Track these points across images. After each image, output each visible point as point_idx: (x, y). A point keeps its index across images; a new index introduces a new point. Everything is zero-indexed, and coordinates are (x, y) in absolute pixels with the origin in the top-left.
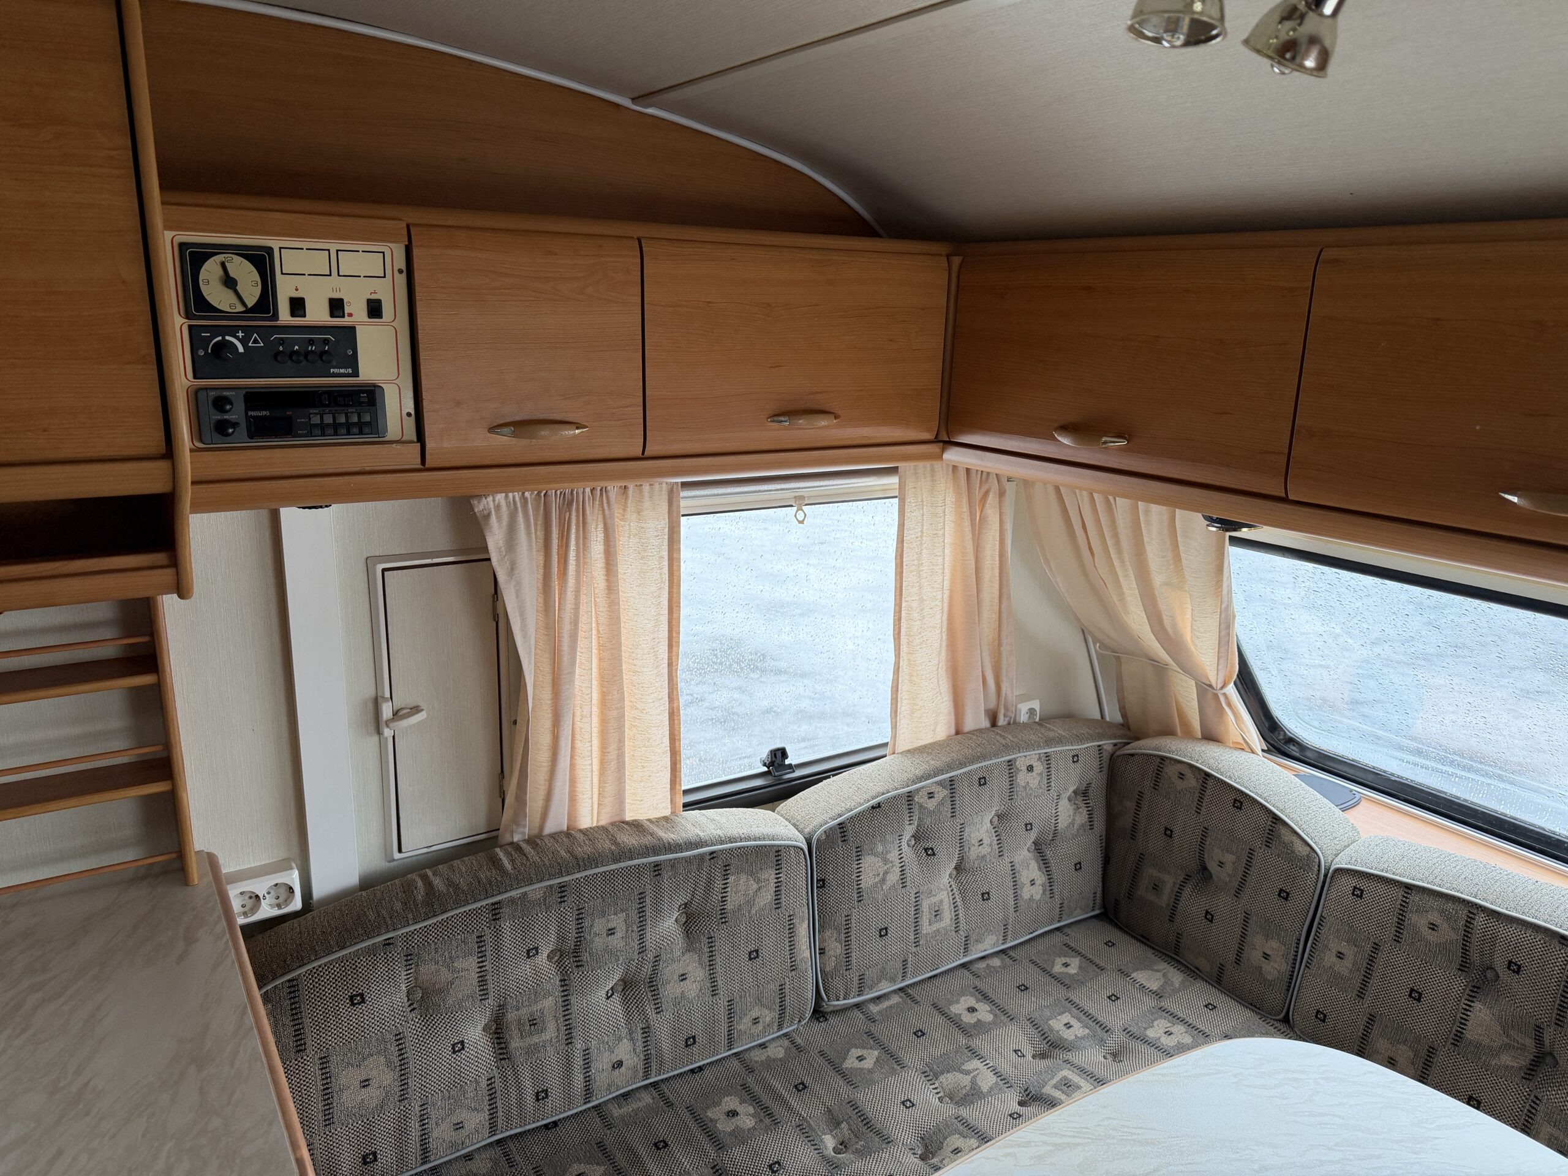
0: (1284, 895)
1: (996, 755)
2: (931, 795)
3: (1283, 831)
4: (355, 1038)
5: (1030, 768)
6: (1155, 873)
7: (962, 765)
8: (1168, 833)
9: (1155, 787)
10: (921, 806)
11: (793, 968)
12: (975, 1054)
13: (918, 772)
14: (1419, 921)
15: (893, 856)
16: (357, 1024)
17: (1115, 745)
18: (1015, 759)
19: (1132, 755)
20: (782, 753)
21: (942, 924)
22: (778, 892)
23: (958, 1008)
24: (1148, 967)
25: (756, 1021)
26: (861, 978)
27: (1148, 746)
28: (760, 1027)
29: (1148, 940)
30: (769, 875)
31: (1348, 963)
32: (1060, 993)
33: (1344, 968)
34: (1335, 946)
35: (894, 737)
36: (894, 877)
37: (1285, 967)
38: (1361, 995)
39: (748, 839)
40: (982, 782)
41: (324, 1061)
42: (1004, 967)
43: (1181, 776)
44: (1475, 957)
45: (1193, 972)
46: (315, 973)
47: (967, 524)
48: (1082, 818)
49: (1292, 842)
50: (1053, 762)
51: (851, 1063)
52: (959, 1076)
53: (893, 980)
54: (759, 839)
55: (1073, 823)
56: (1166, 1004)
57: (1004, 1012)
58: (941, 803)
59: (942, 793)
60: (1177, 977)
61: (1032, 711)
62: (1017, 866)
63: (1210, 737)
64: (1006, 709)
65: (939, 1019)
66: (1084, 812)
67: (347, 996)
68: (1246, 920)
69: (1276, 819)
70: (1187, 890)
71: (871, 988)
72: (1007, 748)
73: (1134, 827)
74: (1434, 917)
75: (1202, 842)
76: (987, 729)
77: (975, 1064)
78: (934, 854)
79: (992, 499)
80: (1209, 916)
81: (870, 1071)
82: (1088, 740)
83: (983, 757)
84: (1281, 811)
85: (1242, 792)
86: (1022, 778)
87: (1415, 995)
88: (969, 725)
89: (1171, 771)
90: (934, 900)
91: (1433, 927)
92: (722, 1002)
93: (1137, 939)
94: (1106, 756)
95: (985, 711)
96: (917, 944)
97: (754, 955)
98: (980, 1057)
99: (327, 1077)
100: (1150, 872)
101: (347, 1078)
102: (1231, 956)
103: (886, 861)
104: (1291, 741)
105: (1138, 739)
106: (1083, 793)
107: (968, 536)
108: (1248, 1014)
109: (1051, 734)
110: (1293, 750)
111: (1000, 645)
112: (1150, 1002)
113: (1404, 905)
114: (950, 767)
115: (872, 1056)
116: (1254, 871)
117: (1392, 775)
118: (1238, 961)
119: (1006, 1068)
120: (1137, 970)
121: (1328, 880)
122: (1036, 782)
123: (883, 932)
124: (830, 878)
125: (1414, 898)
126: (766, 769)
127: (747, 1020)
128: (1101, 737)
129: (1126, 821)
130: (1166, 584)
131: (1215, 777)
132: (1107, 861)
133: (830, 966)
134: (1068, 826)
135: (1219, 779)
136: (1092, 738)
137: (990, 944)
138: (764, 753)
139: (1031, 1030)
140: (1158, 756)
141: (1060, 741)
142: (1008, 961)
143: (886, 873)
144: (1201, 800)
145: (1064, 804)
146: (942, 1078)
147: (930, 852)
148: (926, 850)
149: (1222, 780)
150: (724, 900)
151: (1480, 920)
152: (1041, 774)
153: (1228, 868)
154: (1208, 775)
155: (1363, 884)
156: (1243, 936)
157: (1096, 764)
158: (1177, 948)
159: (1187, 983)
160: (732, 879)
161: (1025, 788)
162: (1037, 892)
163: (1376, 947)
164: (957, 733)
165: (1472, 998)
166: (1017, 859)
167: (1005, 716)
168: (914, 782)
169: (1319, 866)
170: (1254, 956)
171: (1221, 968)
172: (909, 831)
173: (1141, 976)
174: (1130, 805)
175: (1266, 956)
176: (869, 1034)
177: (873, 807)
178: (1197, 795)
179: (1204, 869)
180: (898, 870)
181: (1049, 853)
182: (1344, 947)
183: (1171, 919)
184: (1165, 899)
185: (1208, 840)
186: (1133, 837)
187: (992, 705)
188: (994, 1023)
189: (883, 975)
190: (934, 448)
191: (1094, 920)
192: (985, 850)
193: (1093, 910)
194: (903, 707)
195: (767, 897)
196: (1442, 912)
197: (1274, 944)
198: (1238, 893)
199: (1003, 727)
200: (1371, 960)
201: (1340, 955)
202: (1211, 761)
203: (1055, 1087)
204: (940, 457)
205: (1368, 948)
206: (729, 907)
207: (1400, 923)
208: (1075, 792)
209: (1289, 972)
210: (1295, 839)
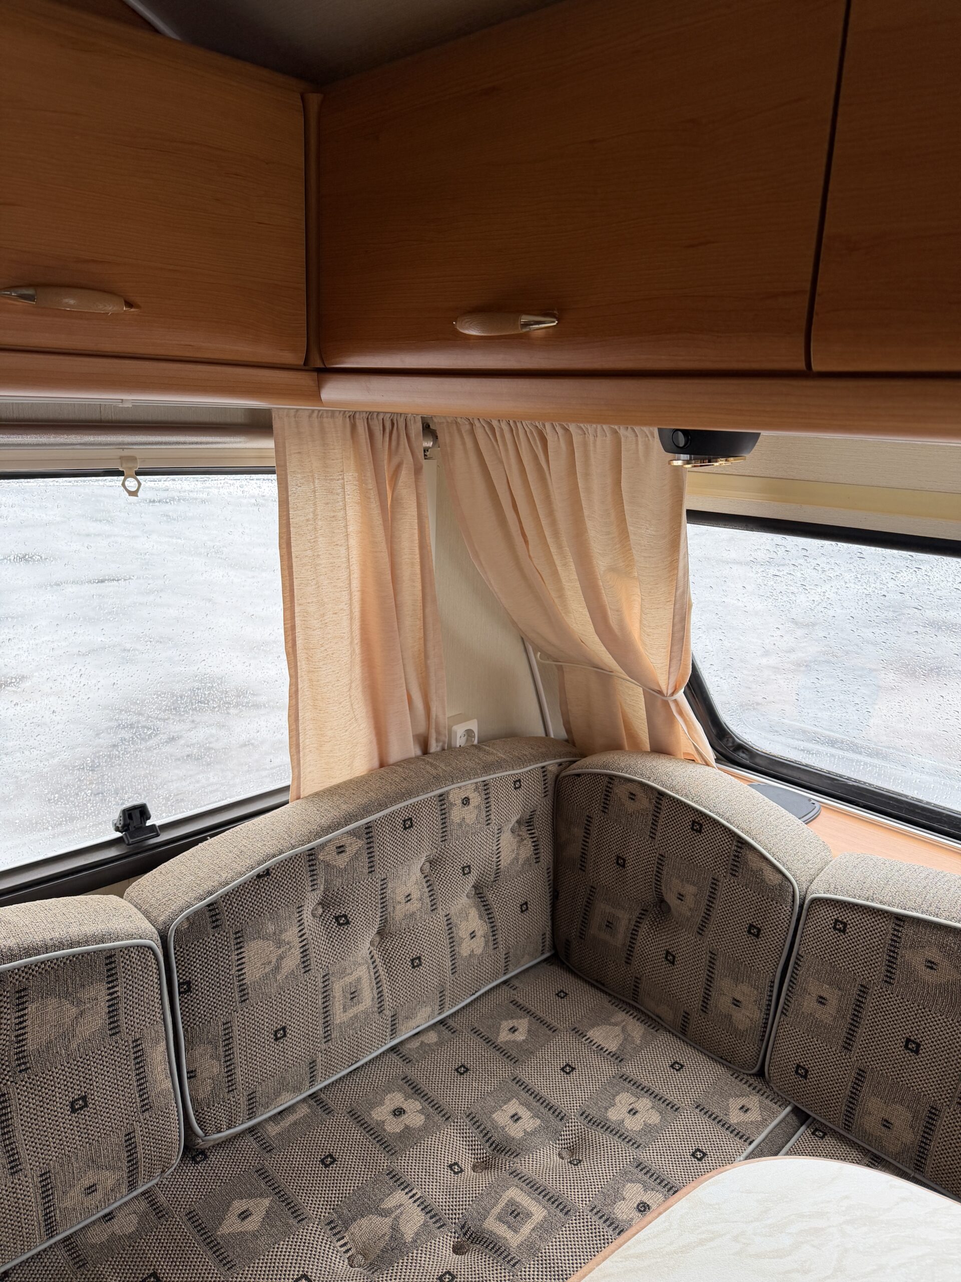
0: (754, 931)
1: (425, 789)
2: (341, 849)
3: (750, 856)
5: (466, 801)
6: (608, 908)
7: (382, 806)
8: (621, 862)
9: (605, 809)
10: (328, 865)
11: (146, 1107)
12: (398, 1181)
13: (325, 822)
14: (913, 958)
15: (291, 934)
17: (560, 764)
18: (448, 792)
19: (579, 775)
20: (142, 811)
21: (361, 1007)
22: (113, 1012)
23: (381, 1114)
24: (606, 1021)
25: (91, 1190)
26: (251, 1098)
27: (595, 763)
28: (99, 1195)
29: (603, 985)
30: (99, 992)
31: (830, 1009)
32: (504, 1070)
33: (827, 1014)
34: (815, 988)
35: (297, 777)
36: (292, 961)
37: (758, 1015)
38: (847, 1046)
39: (60, 946)
40: (408, 824)
42: (440, 1044)
43: (632, 796)
45: (654, 1022)
47: (375, 505)
48: (527, 851)
49: (761, 870)
50: (492, 791)
51: (230, 1226)
52: (376, 1219)
53: (297, 1089)
54: (79, 944)
55: (516, 859)
56: (629, 1069)
57: (438, 1108)
58: (355, 857)
59: (355, 846)
60: (637, 1030)
61: (469, 733)
62: (454, 919)
63: (660, 749)
64: (438, 733)
65: (357, 1134)
66: (529, 843)
68: (712, 962)
69: (743, 843)
70: (645, 927)
71: (267, 1106)
72: (438, 780)
73: (583, 856)
74: (933, 954)
75: (659, 872)
76: (417, 758)
77: (399, 1197)
78: (348, 923)
79: (405, 476)
80: (670, 958)
81: (255, 1235)
82: (530, 761)
83: (409, 794)
84: (747, 833)
85: (701, 812)
86: (457, 814)
87: (912, 1046)
88: (395, 754)
89: (620, 791)
90: (348, 979)
91: (931, 965)
92: (30, 1180)
93: (592, 985)
94: (551, 777)
95: (413, 736)
96: (327, 1038)
97: (78, 1105)
98: (406, 1186)
100: (602, 908)
102: (697, 1003)
103: (279, 944)
104: (741, 747)
105: (584, 756)
106: (527, 823)
107: (378, 521)
108: (719, 1070)
109: (490, 758)
110: (742, 757)
111: (426, 657)
112: (609, 1069)
113: (895, 941)
114: (366, 810)
115: (261, 1206)
116: (718, 904)
117: (849, 779)
118: (705, 1008)
119: (438, 1198)
120: (593, 1026)
121: (804, 912)
122: (474, 816)
123: (280, 1034)
124: (197, 978)
125: (908, 930)
126: (119, 834)
127: (76, 1193)
128: (545, 757)
129: (574, 851)
130: (612, 569)
131: (670, 796)
132: (555, 896)
133: (205, 1091)
134: (512, 863)
135: (674, 798)
136: (536, 759)
137: (424, 1017)
138: (115, 815)
139: (473, 1132)
140: (606, 775)
141: (499, 765)
142: (446, 1034)
143: (281, 958)
144: (655, 822)
145: (507, 841)
146: (354, 1228)
147: (343, 921)
148: (337, 918)
149: (678, 800)
150: (20, 1039)
152: (478, 807)
153: (690, 900)
154: (661, 794)
155: (846, 916)
156: (710, 979)
157: (540, 788)
158: (636, 992)
159: (649, 1038)
160: (31, 1008)
161: (460, 825)
162: (478, 946)
163: (864, 990)
164: (382, 765)
166: (454, 910)
167: (437, 740)
168: (318, 835)
169: (794, 896)
170: (722, 1003)
171: (686, 1017)
172: (311, 900)
173: (597, 1034)
174: (578, 832)
175: (736, 1003)
176: (262, 1173)
177: (259, 876)
178: (650, 817)
179: (662, 901)
180: (297, 952)
181: (490, 896)
182: (826, 991)
183: (628, 961)
184: (620, 938)
185: (665, 868)
186: (583, 868)
187: (422, 729)
188: (425, 1128)
189: (283, 1086)
190: (305, 379)
191: (544, 964)
192: (414, 906)
193: (543, 953)
194: (307, 740)
195: (97, 1019)
196: (942, 947)
197: (745, 988)
198: (701, 930)
199: (436, 754)
200: (859, 1005)
201: (822, 1000)
202: (664, 778)
203: (500, 1218)
204: (315, 395)
205: (855, 991)
206: (31, 1046)
207: (891, 963)
208: (518, 822)
209: (762, 1021)
210: (764, 865)
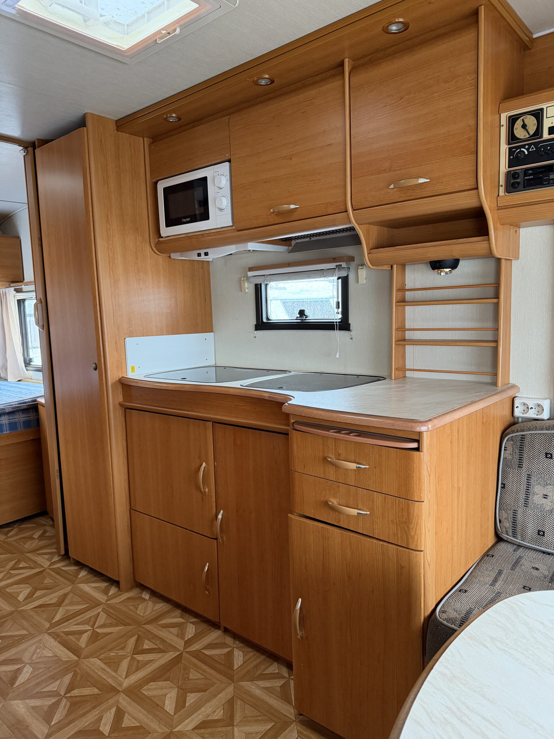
4: (544, 473)
16: (547, 467)
41: (529, 477)
46: (533, 436)
67: (544, 452)
99: (528, 484)
101: (538, 490)
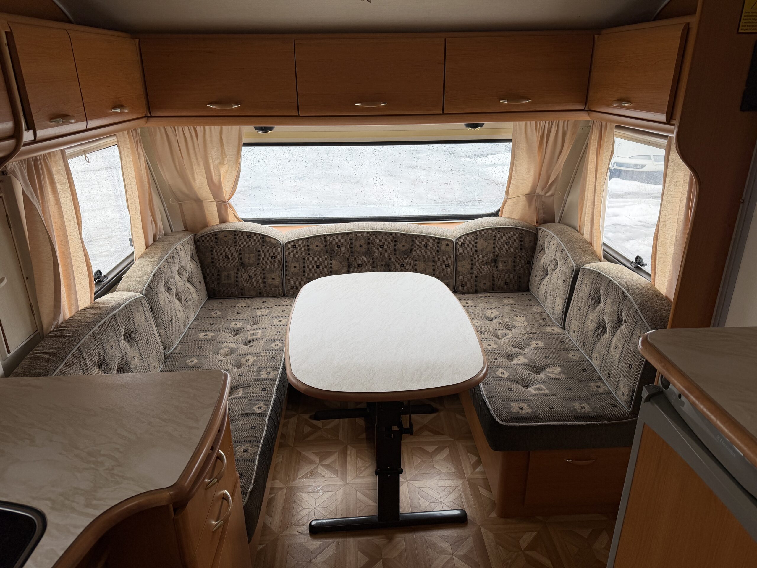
0: (273, 258)
2: (164, 267)
3: (267, 238)
5: (181, 249)
6: (226, 273)
8: (227, 257)
9: (216, 243)
10: (163, 272)
11: (157, 343)
12: (221, 342)
13: (157, 260)
14: (313, 246)
19: (203, 236)
21: (182, 314)
22: (145, 315)
23: (201, 337)
24: (238, 302)
26: (171, 341)
27: (205, 232)
29: (230, 297)
30: (141, 309)
31: (298, 268)
32: (223, 319)
33: (297, 270)
34: (292, 265)
36: (167, 301)
37: (280, 280)
38: (304, 275)
40: (173, 257)
42: (199, 323)
43: (225, 236)
44: (329, 249)
45: (251, 297)
48: (195, 265)
49: (270, 241)
50: (184, 245)
51: (191, 364)
52: (224, 349)
53: (178, 338)
55: (194, 268)
56: (253, 307)
57: (215, 331)
58: (168, 269)
59: (166, 265)
60: (248, 301)
62: (189, 288)
65: (200, 342)
66: (194, 263)
68: (263, 271)
69: (263, 236)
70: (240, 273)
71: (174, 343)
72: (172, 244)
73: (213, 261)
74: (317, 243)
75: (240, 254)
80: (250, 277)
81: (199, 362)
82: (187, 236)
84: (264, 233)
85: (249, 232)
86: (180, 254)
87: (318, 267)
89: (221, 236)
91: (317, 246)
94: (193, 241)
95: (153, 235)
96: (179, 323)
97: (147, 342)
98: (224, 342)
100: (224, 273)
102: (262, 285)
105: (198, 231)
106: (192, 256)
108: (275, 299)
113: (308, 244)
115: (194, 359)
116: (261, 255)
118: (265, 286)
119: (233, 341)
120: (236, 304)
121: (284, 247)
122: (183, 254)
123: (171, 322)
125: (310, 240)
128: (189, 234)
129: (208, 260)
131: (238, 231)
137: (193, 317)
139: (227, 331)
140: (214, 232)
142: (199, 321)
144: (235, 241)
146: (220, 352)
149: (241, 231)
150: (134, 323)
151: (328, 238)
152: (184, 251)
153: (252, 258)
154: (235, 232)
155: (295, 243)
156: (264, 277)
157: (192, 244)
158: (243, 293)
159: (252, 301)
161: (181, 257)
162: (195, 295)
163: (304, 259)
164: (147, 247)
165: (331, 260)
166: (188, 285)
169: (281, 244)
170: (270, 281)
171: (260, 291)
173: (239, 305)
174: (208, 254)
175: (273, 279)
176: (186, 356)
178: (233, 239)
179: (243, 263)
180: (166, 298)
181: (192, 281)
182: (295, 264)
183: (237, 285)
184: (233, 279)
185: (242, 253)
186: (213, 265)
188: (216, 335)
189: (175, 338)
191: (208, 300)
192: (180, 284)
193: (206, 298)
195: (143, 318)
196: (318, 241)
197: (275, 274)
198: (258, 265)
200: (304, 263)
201: (295, 267)
202: (233, 227)
203: (251, 336)
205: (302, 261)
206: (136, 326)
207: (308, 250)
208: (190, 256)
209: (281, 280)
210: (271, 239)
